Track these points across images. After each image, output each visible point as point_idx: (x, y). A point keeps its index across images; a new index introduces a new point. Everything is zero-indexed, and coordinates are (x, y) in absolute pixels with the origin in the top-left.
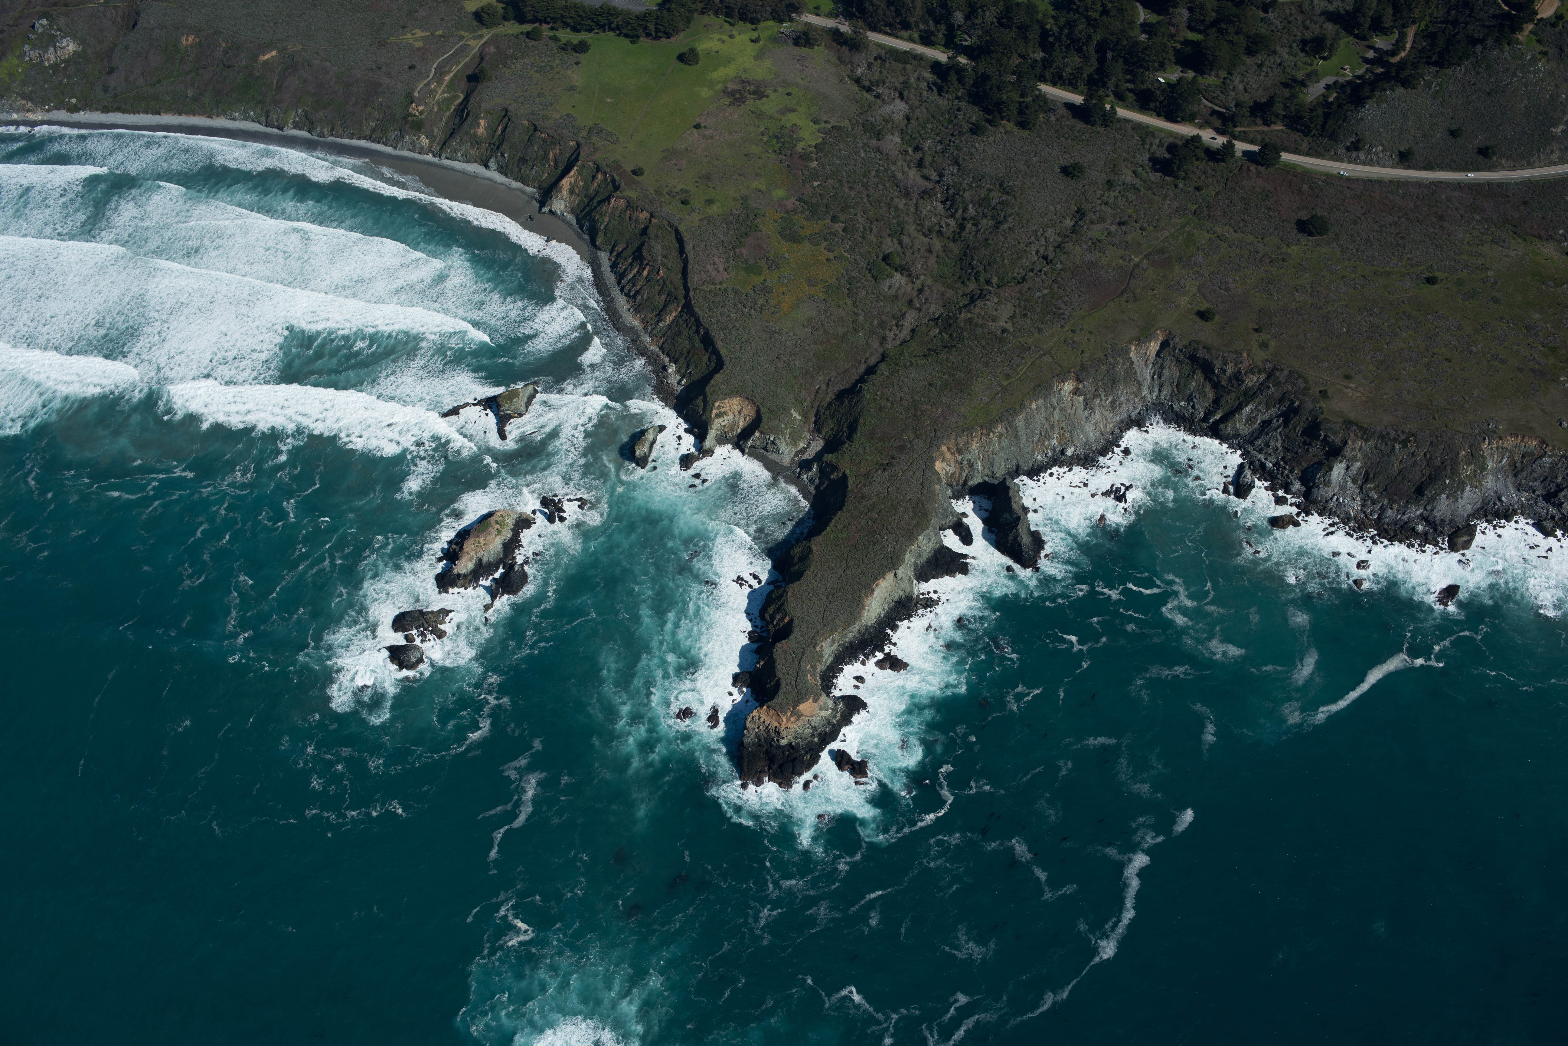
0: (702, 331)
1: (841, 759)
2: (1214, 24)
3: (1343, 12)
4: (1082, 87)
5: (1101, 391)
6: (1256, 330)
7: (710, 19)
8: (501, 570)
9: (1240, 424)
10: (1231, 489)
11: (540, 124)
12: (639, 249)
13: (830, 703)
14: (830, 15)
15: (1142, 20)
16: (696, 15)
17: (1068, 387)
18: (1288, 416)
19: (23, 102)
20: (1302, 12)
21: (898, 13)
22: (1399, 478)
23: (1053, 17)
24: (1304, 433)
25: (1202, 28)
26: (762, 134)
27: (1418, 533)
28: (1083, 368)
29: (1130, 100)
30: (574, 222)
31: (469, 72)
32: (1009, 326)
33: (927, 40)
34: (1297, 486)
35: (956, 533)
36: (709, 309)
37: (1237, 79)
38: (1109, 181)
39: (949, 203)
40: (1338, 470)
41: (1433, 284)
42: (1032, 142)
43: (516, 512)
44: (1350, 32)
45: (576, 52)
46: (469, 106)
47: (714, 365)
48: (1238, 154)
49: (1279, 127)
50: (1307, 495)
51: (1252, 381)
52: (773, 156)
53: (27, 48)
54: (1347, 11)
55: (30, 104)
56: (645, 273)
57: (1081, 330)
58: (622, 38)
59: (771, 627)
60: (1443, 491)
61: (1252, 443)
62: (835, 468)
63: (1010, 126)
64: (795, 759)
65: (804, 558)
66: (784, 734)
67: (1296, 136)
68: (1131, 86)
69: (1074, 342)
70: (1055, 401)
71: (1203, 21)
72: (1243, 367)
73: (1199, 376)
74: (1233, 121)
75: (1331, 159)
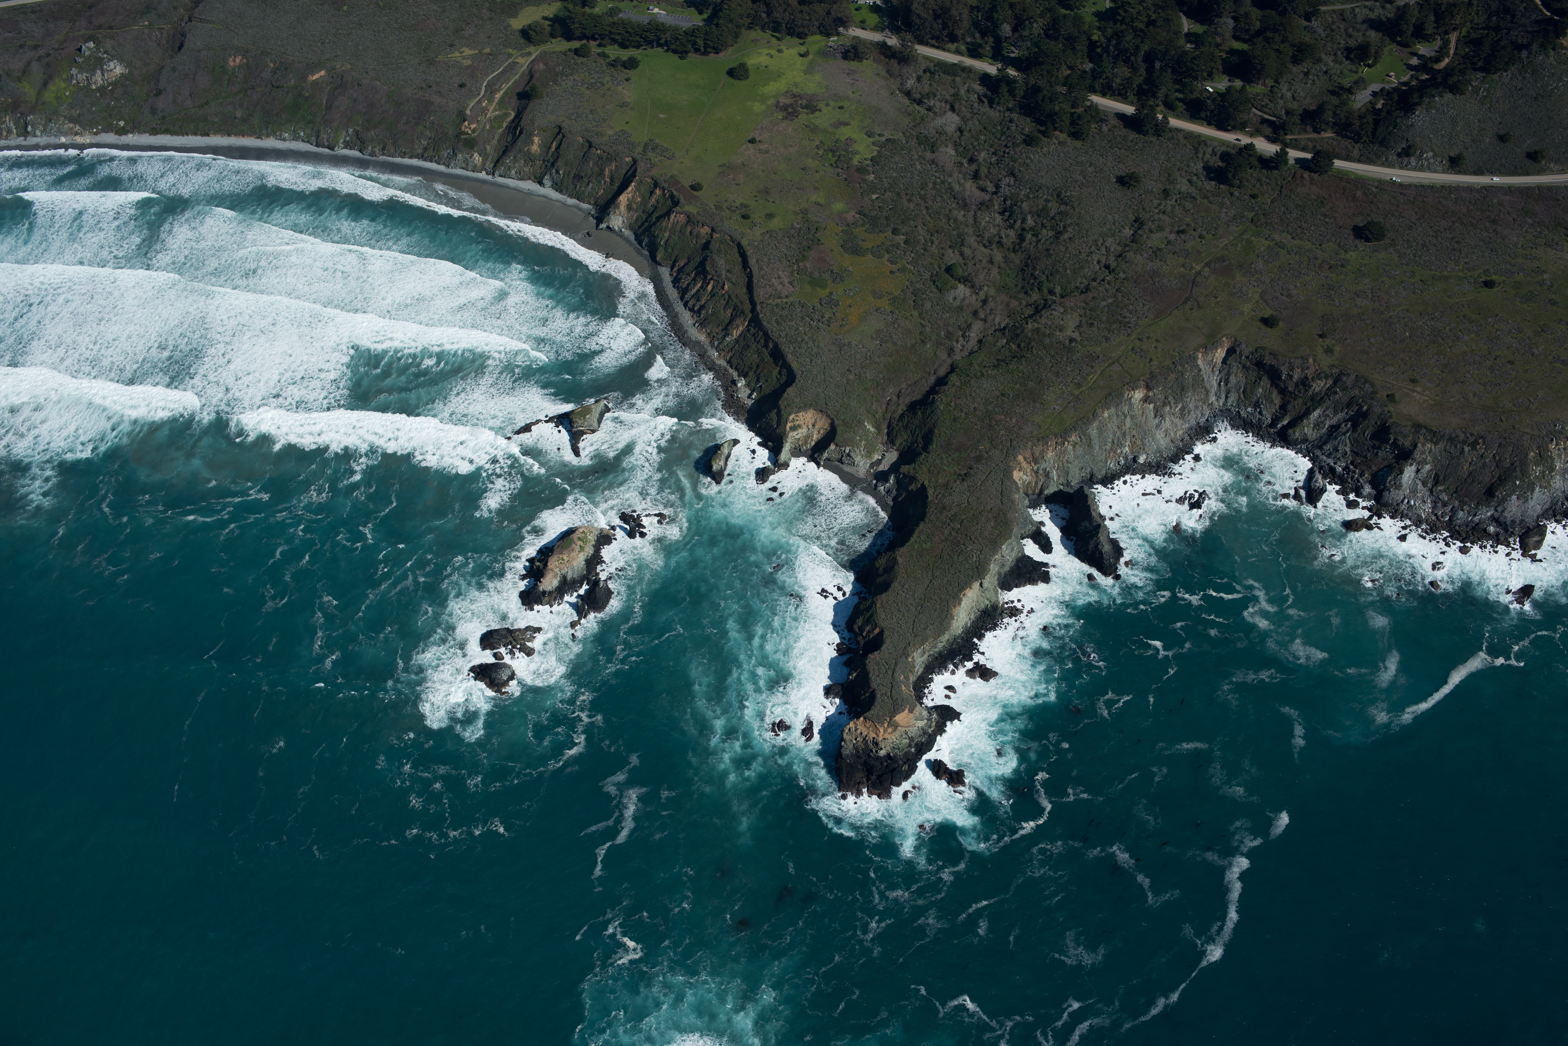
0: (771, 345)
1: (938, 769)
2: (1259, 33)
3: (1384, 19)
4: (1132, 97)
5: (1170, 399)
6: (1320, 336)
7: (756, 34)
8: (585, 587)
9: (1308, 430)
10: (1303, 493)
11: (595, 140)
12: (702, 264)
13: (925, 713)
14: (876, 29)
15: (1186, 30)
16: (743, 30)
17: (1138, 395)
18: (1356, 420)
19: (71, 125)
20: (1344, 20)
21: (945, 26)
22: (1469, 480)
23: (1099, 29)
24: (1373, 437)
25: (1247, 37)
26: (818, 147)
27: (1489, 535)
28: (1152, 376)
29: (1180, 109)
30: (632, 237)
31: (519, 89)
32: (1076, 335)
33: (974, 53)
34: (1367, 489)
35: (1035, 542)
36: (778, 323)
37: (1284, 88)
38: (1165, 190)
39: (1007, 214)
40: (1409, 473)
41: (1491, 287)
42: (1086, 153)
43: (596, 529)
44: (1393, 40)
45: (626, 68)
46: (522, 123)
47: (784, 378)
48: (1291, 162)
49: (1329, 134)
50: (1378, 498)
51: (1319, 386)
52: (829, 169)
53: (74, 71)
54: (1388, 19)
55: (78, 127)
56: (710, 288)
57: (1148, 338)
58: (670, 54)
59: (860, 638)
60: (1514, 492)
61: (1320, 448)
62: (913, 479)
63: (1063, 136)
64: (894, 770)
65: (890, 568)
66: (882, 745)
67: (1346, 143)
68: (1181, 96)
69: (1142, 350)
70: (1126, 409)
71: (1248, 31)
72: (1310, 373)
73: (1266, 382)
74: (1284, 129)
75: (1383, 165)
